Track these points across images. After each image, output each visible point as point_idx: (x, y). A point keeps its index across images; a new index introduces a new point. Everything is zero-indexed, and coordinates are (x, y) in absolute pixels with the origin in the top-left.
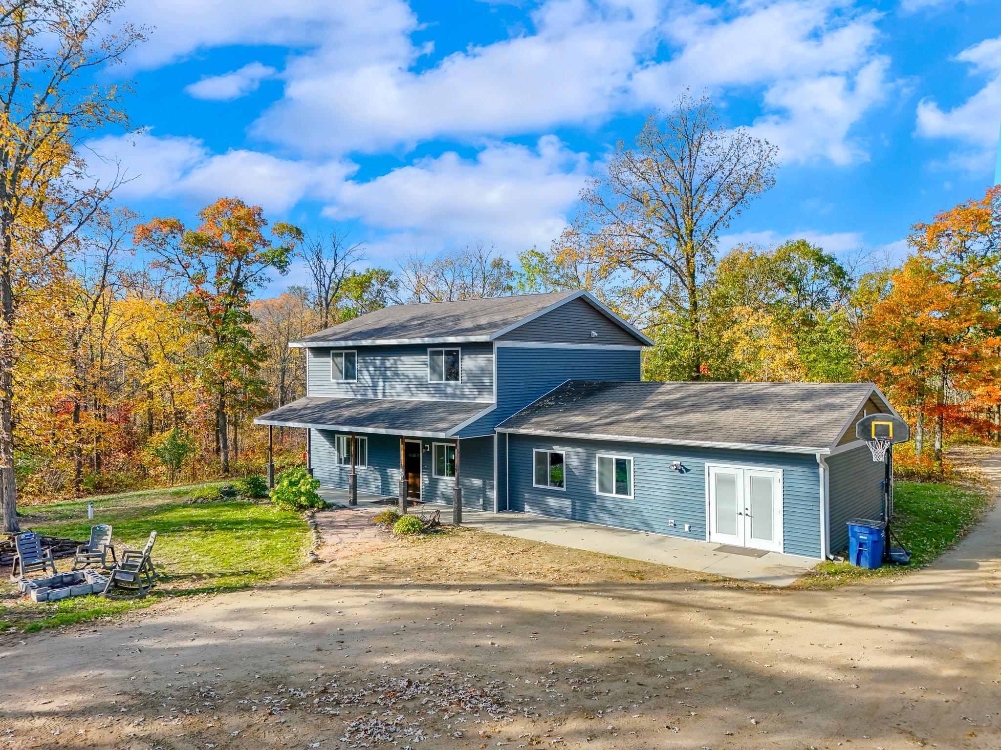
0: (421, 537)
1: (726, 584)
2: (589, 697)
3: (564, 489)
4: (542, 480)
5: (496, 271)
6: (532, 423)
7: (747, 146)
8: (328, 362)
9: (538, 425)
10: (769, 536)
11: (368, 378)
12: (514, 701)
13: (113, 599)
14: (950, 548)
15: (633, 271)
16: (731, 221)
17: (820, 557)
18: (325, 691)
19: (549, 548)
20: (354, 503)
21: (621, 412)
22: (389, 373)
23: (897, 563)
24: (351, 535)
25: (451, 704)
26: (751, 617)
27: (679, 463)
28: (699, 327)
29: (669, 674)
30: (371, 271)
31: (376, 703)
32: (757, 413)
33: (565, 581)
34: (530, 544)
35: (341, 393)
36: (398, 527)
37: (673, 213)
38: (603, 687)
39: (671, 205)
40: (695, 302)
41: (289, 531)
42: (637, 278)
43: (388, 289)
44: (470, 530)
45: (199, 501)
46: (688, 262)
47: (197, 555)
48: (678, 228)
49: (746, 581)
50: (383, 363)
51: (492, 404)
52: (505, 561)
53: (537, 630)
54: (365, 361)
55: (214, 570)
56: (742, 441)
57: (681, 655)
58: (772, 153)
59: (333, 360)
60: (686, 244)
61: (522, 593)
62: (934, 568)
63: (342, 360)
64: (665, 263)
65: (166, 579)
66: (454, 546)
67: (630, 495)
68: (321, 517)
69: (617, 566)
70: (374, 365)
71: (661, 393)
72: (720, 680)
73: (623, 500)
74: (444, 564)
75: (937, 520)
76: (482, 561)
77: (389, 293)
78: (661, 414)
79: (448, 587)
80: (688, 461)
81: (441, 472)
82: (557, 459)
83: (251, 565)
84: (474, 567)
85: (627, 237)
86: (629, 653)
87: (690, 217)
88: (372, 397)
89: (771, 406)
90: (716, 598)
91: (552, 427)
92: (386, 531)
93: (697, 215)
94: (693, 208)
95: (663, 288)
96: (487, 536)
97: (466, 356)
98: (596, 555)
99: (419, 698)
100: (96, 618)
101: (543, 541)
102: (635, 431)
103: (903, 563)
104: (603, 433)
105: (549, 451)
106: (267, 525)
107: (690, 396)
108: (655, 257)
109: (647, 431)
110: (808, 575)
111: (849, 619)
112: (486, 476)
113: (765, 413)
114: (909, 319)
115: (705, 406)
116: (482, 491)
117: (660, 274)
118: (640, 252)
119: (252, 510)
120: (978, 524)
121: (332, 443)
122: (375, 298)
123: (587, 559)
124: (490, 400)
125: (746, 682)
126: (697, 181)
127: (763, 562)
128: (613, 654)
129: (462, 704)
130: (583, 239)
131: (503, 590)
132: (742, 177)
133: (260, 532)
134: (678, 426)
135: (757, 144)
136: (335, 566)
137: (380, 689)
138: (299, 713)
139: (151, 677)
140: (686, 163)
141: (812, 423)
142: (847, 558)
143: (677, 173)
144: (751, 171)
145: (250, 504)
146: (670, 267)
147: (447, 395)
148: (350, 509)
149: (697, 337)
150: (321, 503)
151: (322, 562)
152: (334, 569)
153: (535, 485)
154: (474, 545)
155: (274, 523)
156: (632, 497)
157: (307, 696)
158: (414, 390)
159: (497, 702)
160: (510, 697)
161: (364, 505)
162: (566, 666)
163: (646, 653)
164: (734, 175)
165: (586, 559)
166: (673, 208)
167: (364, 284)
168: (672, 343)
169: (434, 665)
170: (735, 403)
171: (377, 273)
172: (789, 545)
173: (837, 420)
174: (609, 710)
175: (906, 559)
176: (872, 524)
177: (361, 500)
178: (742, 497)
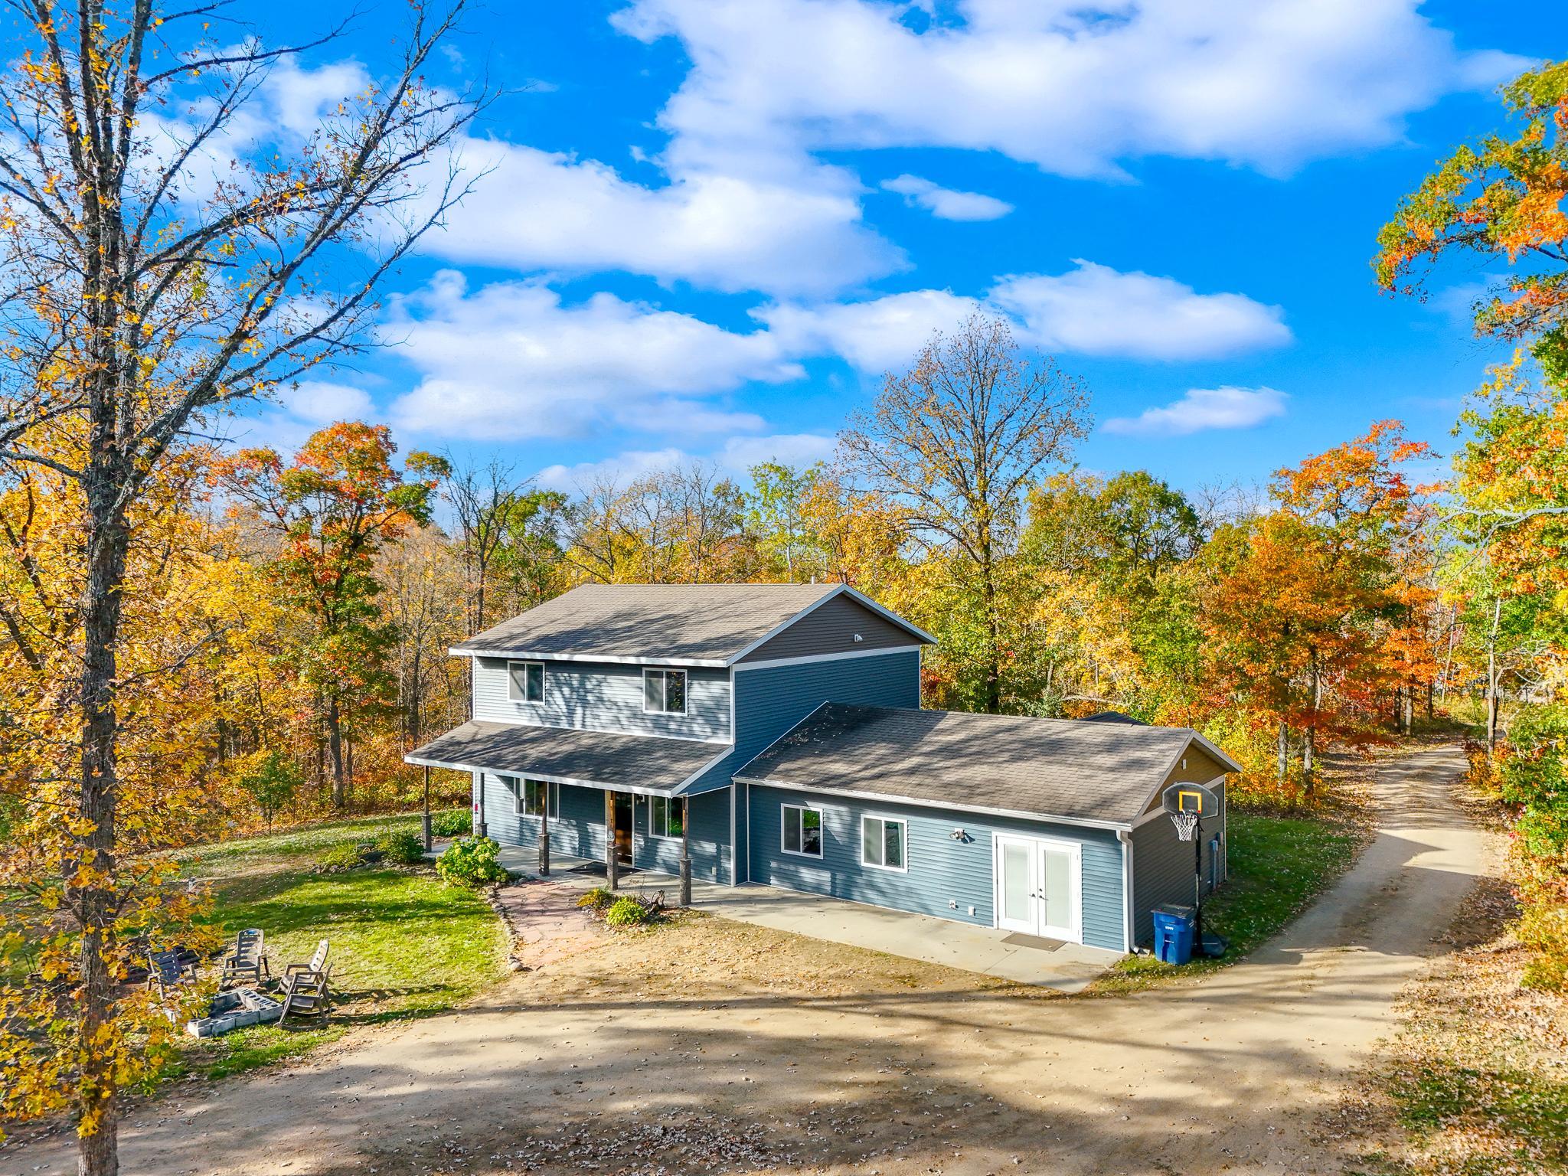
0: (643, 929)
1: (1010, 992)
2: (853, 1139)
3: (821, 857)
4: (793, 844)
5: (720, 501)
6: (780, 772)
8: (504, 675)
9: (787, 775)
10: (1065, 923)
11: (560, 701)
12: (776, 1147)
13: (293, 1031)
14: (1279, 933)
17: (1123, 950)
18: (577, 1143)
19: (804, 942)
20: (546, 872)
21: (891, 759)
22: (590, 697)
23: (1209, 957)
24: (552, 927)
25: (711, 1153)
26: (1031, 1037)
27: (961, 830)
28: (995, 617)
29: (936, 1110)
30: (538, 492)
31: (634, 1154)
32: (1055, 768)
33: (824, 993)
34: (780, 936)
35: (523, 719)
36: (613, 913)
37: (960, 469)
38: (868, 1129)
41: (471, 921)
44: (703, 915)
45: (332, 870)
47: (366, 962)
49: (1033, 986)
50: (582, 684)
51: (729, 747)
52: (751, 963)
53: (795, 1059)
54: (557, 679)
55: (396, 984)
56: (1034, 810)
57: (950, 1088)
59: (512, 674)
60: (978, 508)
61: (775, 1010)
62: (1250, 962)
63: (524, 674)
64: (951, 535)
65: (343, 999)
66: (686, 943)
67: (904, 868)
68: (508, 894)
69: (886, 967)
70: (570, 686)
71: (942, 731)
72: (989, 1115)
73: (894, 875)
74: (677, 970)
75: (1277, 886)
76: (724, 965)
78: (941, 764)
79: (687, 1005)
80: (971, 828)
81: (659, 830)
82: (812, 819)
83: (440, 976)
84: (715, 974)
86: (895, 1086)
87: (983, 472)
88: (566, 727)
89: (1071, 759)
90: (998, 1012)
91: (804, 779)
92: (597, 919)
96: (724, 925)
97: (695, 682)
98: (861, 951)
99: (677, 1147)
100: (284, 1058)
101: (795, 932)
102: (908, 789)
103: (1215, 957)
104: (869, 790)
105: (801, 808)
106: (440, 912)
107: (976, 738)
108: (938, 525)
109: (923, 791)
110: (1105, 976)
111: (1130, 1037)
112: (721, 839)
113: (1064, 769)
114: (1267, 603)
115: (993, 755)
116: (715, 860)
119: (411, 885)
120: (1325, 892)
121: (511, 788)
123: (850, 958)
124: (727, 740)
125: (1016, 1117)
127: (1056, 958)
128: (878, 1089)
129: (723, 1153)
131: (753, 1007)
133: (434, 924)
134: (958, 784)
136: (544, 975)
137: (635, 1138)
138: (557, 1168)
139: (385, 1133)
141: (1116, 787)
142: (1153, 951)
145: (405, 875)
146: (957, 538)
147: (669, 732)
148: (542, 882)
150: (504, 875)
151: (528, 969)
152: (544, 981)
153: (783, 851)
154: (711, 939)
155: (447, 907)
156: (905, 871)
157: (561, 1149)
158: (624, 722)
159: (758, 1149)
160: (772, 1142)
161: (559, 874)
162: (828, 1106)
163: (914, 1086)
165: (848, 958)
166: (961, 463)
169: (688, 1108)
170: (1030, 752)
172: (1088, 934)
173: (1145, 784)
174: (873, 1154)
175: (1220, 950)
176: (1180, 911)
177: (553, 867)
178: (1035, 876)
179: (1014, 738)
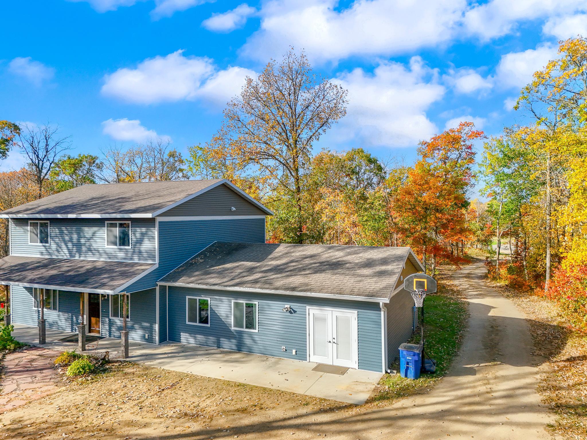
0: (89, 378)
3: (209, 325)
4: (192, 319)
5: (171, 160)
7: (330, 88)
10: (348, 357)
15: (260, 165)
16: (320, 136)
17: (382, 372)
19: (193, 380)
20: (43, 343)
23: (429, 373)
27: (289, 306)
28: (301, 203)
30: (82, 156)
34: (180, 377)
35: (37, 254)
36: (71, 369)
37: (284, 129)
39: (283, 124)
40: (299, 187)
42: (262, 170)
43: (95, 169)
44: (133, 365)
46: (294, 161)
48: (288, 139)
49: (335, 401)
51: (155, 264)
52: (155, 399)
56: (331, 293)
58: (344, 94)
59: (31, 229)
60: (293, 150)
63: (38, 229)
64: (280, 161)
66: (115, 386)
67: (256, 329)
68: (12, 357)
73: (251, 333)
76: (136, 402)
77: (96, 172)
80: (295, 306)
81: (116, 314)
82: (204, 304)
85: (255, 143)
87: (295, 132)
88: (62, 257)
92: (61, 374)
93: (299, 131)
94: (297, 126)
95: (279, 177)
96: (146, 371)
97: (135, 227)
98: (229, 383)
101: (190, 373)
103: (433, 373)
105: (198, 298)
108: (273, 157)
110: (376, 390)
112: (151, 317)
117: (277, 168)
118: (264, 153)
121: (31, 294)
122: (86, 174)
124: (154, 261)
126: (299, 110)
127: (345, 380)
130: (226, 143)
132: (326, 108)
135: (335, 89)
140: (292, 97)
142: (399, 371)
143: (286, 102)
144: (332, 105)
146: (283, 164)
147: (121, 258)
148: (39, 348)
149: (300, 209)
153: (187, 323)
154: (133, 383)
156: (257, 331)
161: (52, 343)
164: (322, 107)
165: (220, 390)
166: (284, 126)
167: (76, 165)
168: (285, 213)
171: (86, 157)
172: (362, 364)
175: (434, 368)
176: (416, 347)
177: (48, 340)
178: (330, 331)
179: (315, 261)
